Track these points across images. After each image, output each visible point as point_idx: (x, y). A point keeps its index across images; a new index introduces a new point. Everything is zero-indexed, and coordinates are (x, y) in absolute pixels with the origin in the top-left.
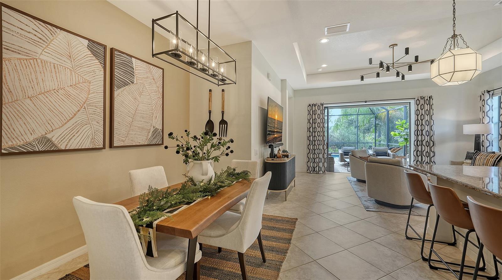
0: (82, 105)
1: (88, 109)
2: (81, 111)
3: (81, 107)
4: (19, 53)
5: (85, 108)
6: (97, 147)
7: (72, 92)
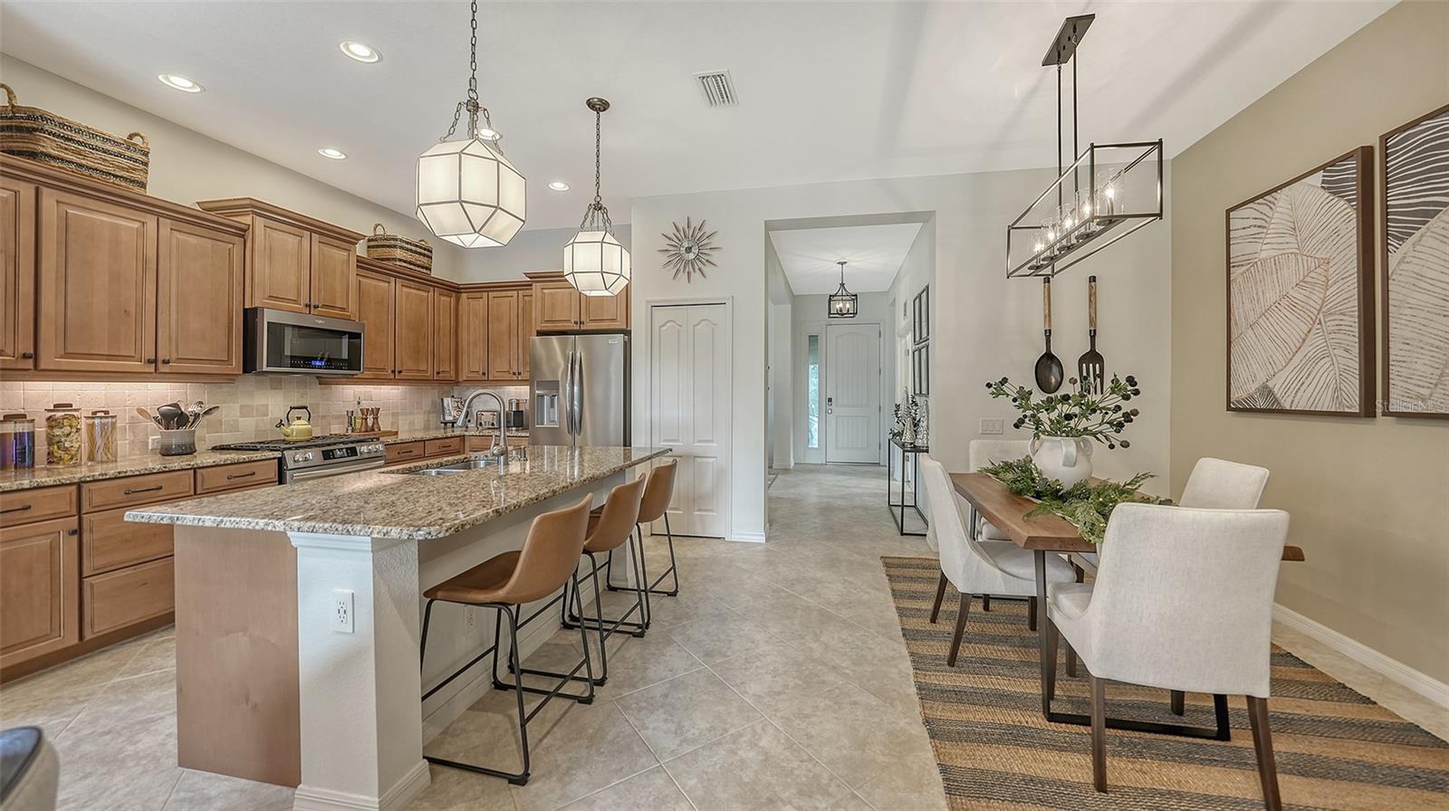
0: (1314, 318)
1: (1325, 322)
2: (1313, 331)
3: (1314, 323)
4: (1242, 265)
5: (1320, 323)
6: (1347, 410)
7: (1299, 296)
